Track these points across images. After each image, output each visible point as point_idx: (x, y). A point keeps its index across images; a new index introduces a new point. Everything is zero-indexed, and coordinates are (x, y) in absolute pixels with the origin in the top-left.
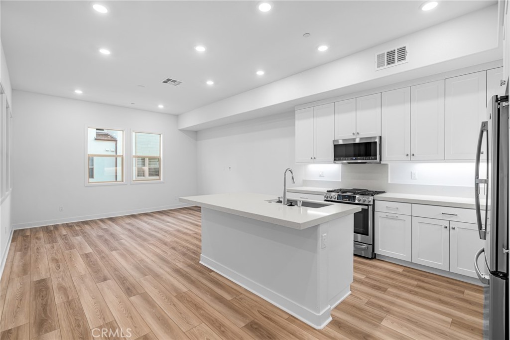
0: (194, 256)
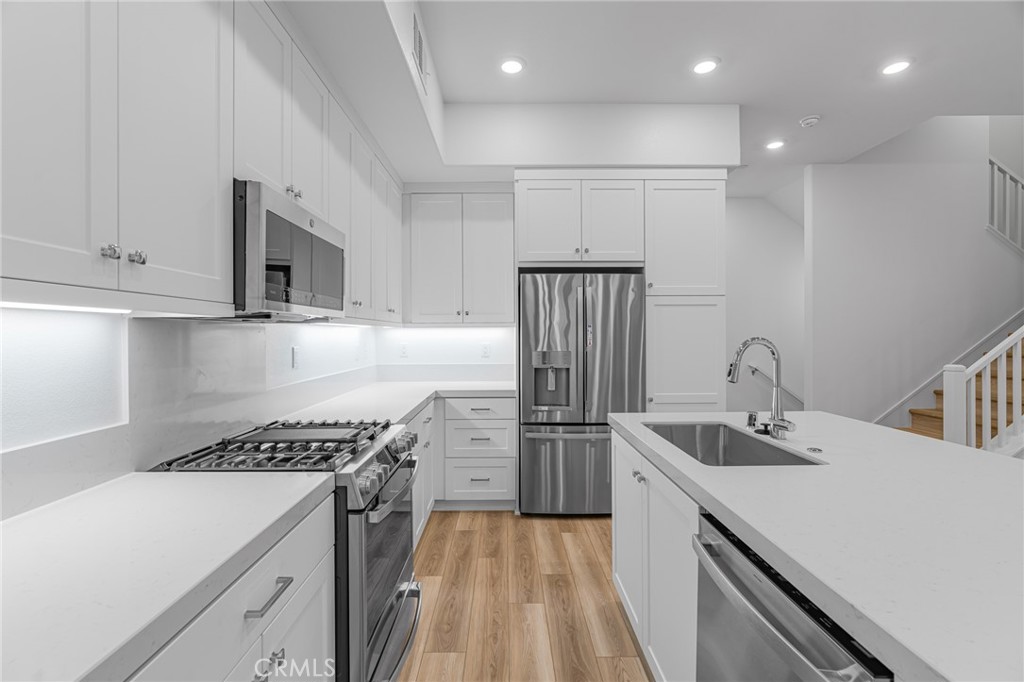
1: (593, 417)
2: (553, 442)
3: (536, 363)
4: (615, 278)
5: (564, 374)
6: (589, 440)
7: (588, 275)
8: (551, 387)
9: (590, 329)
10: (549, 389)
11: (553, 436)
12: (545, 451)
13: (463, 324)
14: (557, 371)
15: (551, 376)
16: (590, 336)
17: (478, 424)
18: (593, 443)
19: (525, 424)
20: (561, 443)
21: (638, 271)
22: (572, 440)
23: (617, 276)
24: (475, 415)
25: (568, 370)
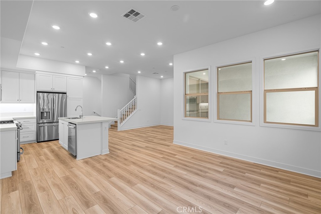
0: (112, 156)
1: (55, 121)
2: (44, 126)
3: (42, 111)
4: (61, 95)
5: (48, 113)
6: (54, 125)
7: (54, 94)
8: (45, 115)
9: (54, 104)
10: (45, 116)
11: (44, 125)
12: (42, 129)
13: (19, 103)
14: (47, 112)
15: (45, 114)
16: (54, 106)
17: (25, 125)
18: (55, 126)
19: (38, 123)
20: (46, 126)
21: (65, 93)
22: (50, 125)
23: (61, 94)
24: (24, 123)
25: (49, 112)
